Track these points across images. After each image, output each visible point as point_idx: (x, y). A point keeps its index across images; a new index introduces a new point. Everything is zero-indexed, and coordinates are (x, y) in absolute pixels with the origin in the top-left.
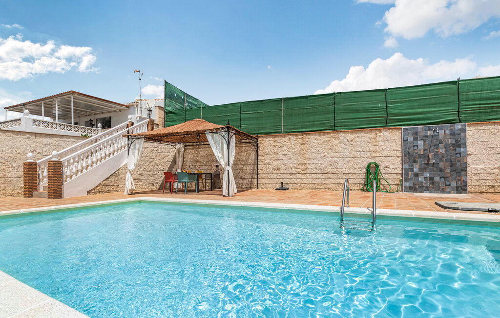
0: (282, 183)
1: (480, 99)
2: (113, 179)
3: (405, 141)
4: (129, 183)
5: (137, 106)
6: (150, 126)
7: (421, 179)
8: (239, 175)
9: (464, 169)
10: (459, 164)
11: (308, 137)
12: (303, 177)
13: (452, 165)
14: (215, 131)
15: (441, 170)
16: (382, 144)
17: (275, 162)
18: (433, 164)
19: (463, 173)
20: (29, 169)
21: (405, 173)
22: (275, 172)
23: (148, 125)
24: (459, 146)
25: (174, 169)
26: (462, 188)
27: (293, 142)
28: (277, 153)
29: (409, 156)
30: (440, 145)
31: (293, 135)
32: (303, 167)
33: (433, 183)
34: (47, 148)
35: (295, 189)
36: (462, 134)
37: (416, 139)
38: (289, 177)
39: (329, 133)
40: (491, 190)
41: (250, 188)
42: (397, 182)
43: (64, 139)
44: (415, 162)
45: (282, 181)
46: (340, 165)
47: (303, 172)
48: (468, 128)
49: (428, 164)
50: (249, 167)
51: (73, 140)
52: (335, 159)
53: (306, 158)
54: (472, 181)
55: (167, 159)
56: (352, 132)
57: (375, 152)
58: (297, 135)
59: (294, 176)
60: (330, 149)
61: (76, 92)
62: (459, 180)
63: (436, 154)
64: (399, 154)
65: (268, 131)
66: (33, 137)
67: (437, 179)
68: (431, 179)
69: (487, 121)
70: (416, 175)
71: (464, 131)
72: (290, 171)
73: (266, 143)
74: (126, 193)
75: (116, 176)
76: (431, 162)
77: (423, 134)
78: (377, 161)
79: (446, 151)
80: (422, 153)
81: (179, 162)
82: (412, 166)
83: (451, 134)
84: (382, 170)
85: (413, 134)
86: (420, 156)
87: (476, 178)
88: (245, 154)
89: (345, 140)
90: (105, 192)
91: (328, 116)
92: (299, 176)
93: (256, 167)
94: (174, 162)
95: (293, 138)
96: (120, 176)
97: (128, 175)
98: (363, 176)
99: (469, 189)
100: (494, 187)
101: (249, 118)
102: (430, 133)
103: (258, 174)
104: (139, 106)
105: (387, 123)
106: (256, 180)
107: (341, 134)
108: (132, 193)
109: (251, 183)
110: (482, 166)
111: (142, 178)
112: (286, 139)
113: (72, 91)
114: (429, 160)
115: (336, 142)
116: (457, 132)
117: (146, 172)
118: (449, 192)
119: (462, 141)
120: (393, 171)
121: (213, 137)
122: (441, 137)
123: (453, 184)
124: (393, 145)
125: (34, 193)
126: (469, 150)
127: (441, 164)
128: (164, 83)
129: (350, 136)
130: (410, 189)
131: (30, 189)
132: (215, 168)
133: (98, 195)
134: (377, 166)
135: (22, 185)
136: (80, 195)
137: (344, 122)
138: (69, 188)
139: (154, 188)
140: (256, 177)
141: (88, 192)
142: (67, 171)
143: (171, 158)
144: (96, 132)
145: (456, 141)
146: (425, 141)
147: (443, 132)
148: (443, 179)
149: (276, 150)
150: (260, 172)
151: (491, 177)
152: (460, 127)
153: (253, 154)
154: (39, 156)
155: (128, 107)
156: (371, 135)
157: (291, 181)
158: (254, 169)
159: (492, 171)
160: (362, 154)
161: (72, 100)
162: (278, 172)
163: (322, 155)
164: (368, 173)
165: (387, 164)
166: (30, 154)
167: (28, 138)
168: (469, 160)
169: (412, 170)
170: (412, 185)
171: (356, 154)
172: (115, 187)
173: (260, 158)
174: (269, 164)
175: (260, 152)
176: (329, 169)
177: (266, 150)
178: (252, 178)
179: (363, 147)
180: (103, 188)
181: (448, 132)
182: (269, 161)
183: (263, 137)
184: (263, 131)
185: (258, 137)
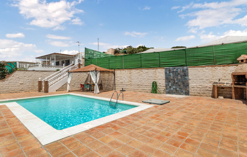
0: (123, 88)
1: (194, 57)
3: (166, 73)
4: (68, 88)
6: (79, 65)
7: (172, 89)
8: (109, 85)
9: (188, 86)
10: (186, 83)
11: (132, 70)
12: (130, 86)
13: (183, 84)
14: (92, 71)
15: (179, 86)
16: (158, 74)
17: (121, 80)
18: (176, 83)
19: (187, 87)
20: (40, 83)
21: (166, 86)
22: (121, 84)
23: (78, 65)
24: (186, 76)
25: (87, 81)
26: (187, 93)
27: (127, 72)
28: (121, 77)
29: (167, 79)
30: (179, 75)
31: (127, 70)
32: (130, 82)
33: (176, 90)
34: (45, 75)
35: (128, 91)
36: (187, 71)
37: (170, 72)
38: (126, 86)
39: (139, 69)
40: (199, 95)
42: (164, 90)
43: (50, 72)
44: (170, 82)
46: (143, 82)
47: (131, 84)
48: (189, 69)
49: (174, 83)
50: (112, 82)
51: (53, 72)
52: (142, 80)
53: (131, 79)
54: (191, 90)
55: (84, 78)
56: (147, 69)
57: (155, 77)
58: (128, 70)
59: (127, 86)
60: (140, 75)
62: (186, 90)
63: (177, 79)
64: (164, 79)
65: (119, 68)
66: (41, 72)
67: (178, 89)
68: (176, 89)
69: (197, 66)
70: (170, 87)
71: (187, 69)
72: (126, 84)
73: (118, 72)
74: (67, 91)
76: (175, 82)
77: (172, 70)
78: (156, 81)
79: (181, 78)
80: (172, 78)
81: (89, 79)
82: (169, 83)
83: (183, 71)
84: (158, 84)
85: (169, 70)
86: (171, 80)
87: (193, 89)
88: (111, 77)
89: (145, 72)
90: (62, 90)
91: (139, 62)
92: (129, 86)
94: (87, 79)
95: (127, 71)
97: (68, 85)
98: (151, 87)
99: (190, 94)
100: (200, 93)
102: (175, 70)
103: (115, 84)
105: (160, 66)
107: (143, 70)
108: (69, 91)
109: (113, 88)
110: (195, 84)
111: (75, 85)
112: (125, 71)
113: (55, 53)
114: (175, 81)
115: (142, 73)
116: (185, 70)
117: (77, 83)
118: (183, 95)
119: (187, 74)
120: (162, 85)
121: (92, 73)
122: (179, 72)
123: (184, 91)
124: (162, 74)
125: (41, 90)
126: (190, 77)
127: (179, 83)
129: (147, 71)
130: (168, 93)
132: (101, 82)
134: (156, 83)
135: (38, 88)
136: (54, 92)
137: (145, 65)
138: (50, 89)
141: (56, 91)
142: (50, 84)
143: (86, 78)
144: (62, 67)
145: (185, 74)
146: (173, 74)
147: (180, 69)
148: (180, 89)
149: (121, 75)
150: (116, 84)
151: (199, 89)
152: (186, 68)
153: (114, 76)
154: (43, 78)
155: (75, 56)
156: (154, 70)
157: (127, 88)
158: (114, 83)
159: (199, 87)
160: (151, 78)
162: (122, 84)
163: (137, 78)
164: (153, 86)
165: (160, 82)
166: (40, 78)
167: (40, 72)
168: (190, 82)
169: (169, 85)
170: (169, 91)
171: (149, 78)
172: (66, 89)
173: (116, 78)
175: (116, 76)
176: (139, 84)
177: (118, 75)
178: (113, 86)
179: (151, 75)
180: (61, 89)
181: (181, 70)
182: (119, 80)
183: (116, 70)
184: (117, 68)
185: (115, 70)
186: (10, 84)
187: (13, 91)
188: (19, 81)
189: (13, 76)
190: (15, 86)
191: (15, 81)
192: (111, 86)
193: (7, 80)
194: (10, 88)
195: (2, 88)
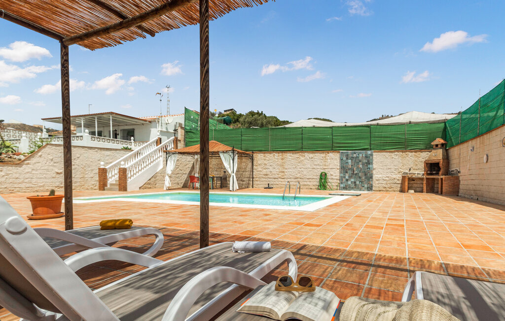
0: (269, 184)
1: (381, 137)
2: (153, 179)
3: (341, 160)
4: (167, 183)
5: (158, 121)
6: (175, 142)
7: (349, 183)
8: (240, 179)
9: (372, 178)
10: (369, 174)
11: (286, 154)
12: (282, 180)
13: (365, 175)
15: (360, 178)
16: (329, 161)
17: (265, 170)
18: (356, 174)
19: (371, 179)
20: (103, 173)
21: (341, 179)
22: (264, 177)
23: (173, 141)
24: (369, 164)
25: (193, 173)
26: (370, 188)
27: (276, 157)
28: (265, 164)
29: (344, 169)
30: (360, 163)
31: (276, 153)
32: (283, 174)
33: (355, 185)
34: (108, 158)
35: (277, 188)
36: (371, 157)
37: (347, 159)
38: (274, 180)
39: (299, 153)
40: (385, 189)
41: (248, 187)
42: (337, 184)
43: (117, 152)
44: (347, 172)
45: (268, 182)
46: (305, 173)
47: (283, 177)
48: (374, 154)
49: (353, 174)
50: (247, 173)
52: (302, 169)
53: (284, 168)
54: (375, 184)
55: (188, 166)
56: (312, 153)
57: (325, 166)
58: (279, 153)
59: (276, 180)
60: (299, 163)
61: (114, 113)
62: (369, 183)
63: (358, 168)
64: (339, 168)
65: (260, 149)
67: (358, 183)
68: (355, 182)
69: (384, 150)
70: (347, 180)
71: (372, 155)
72: (274, 176)
73: (259, 157)
74: (165, 189)
75: (155, 178)
76: (355, 173)
77: (351, 156)
78: (326, 171)
79: (363, 167)
80: (350, 167)
81: (196, 167)
82: (345, 175)
83: (365, 157)
84: (329, 176)
85: (346, 155)
86: (349, 169)
87: (377, 182)
88: (244, 164)
89: (308, 158)
90: (149, 188)
91: (298, 141)
92: (280, 179)
93: (252, 173)
94: (193, 168)
95: (276, 155)
96: (157, 178)
97: (167, 178)
98: (318, 180)
99: (373, 189)
100: (385, 187)
101: (248, 140)
102: (355, 155)
103: (253, 178)
104: (160, 122)
105: (333, 148)
106: (252, 182)
107: (306, 154)
108: (169, 189)
109: (249, 184)
110: (381, 176)
112: (272, 155)
113: (111, 112)
114: (354, 171)
115: (302, 158)
116: (368, 156)
117: (174, 175)
118: (364, 191)
119: (371, 161)
120: (335, 178)
121: (224, 156)
122: (360, 158)
123: (366, 186)
124: (335, 161)
125: (106, 187)
126: (375, 166)
127: (360, 174)
128: (184, 109)
129: (311, 155)
130: (343, 188)
131: (103, 185)
132: (223, 173)
133: (145, 190)
134: (326, 174)
136: (136, 190)
137: (309, 146)
138: (130, 185)
139: (179, 186)
140: (252, 180)
141: (140, 188)
142: (128, 174)
143: (190, 165)
144: (130, 144)
145: (368, 161)
146: (352, 160)
147: (361, 155)
148: (360, 183)
149: (266, 162)
150: (254, 176)
151: (385, 182)
152: (370, 153)
153: (250, 164)
155: (150, 122)
156: (323, 155)
157: (275, 183)
158: (250, 175)
159: (385, 179)
160: (318, 167)
161: (111, 118)
162: (266, 177)
163: (294, 166)
164: (321, 179)
165: (332, 173)
166: (102, 163)
168: (374, 172)
169: (345, 177)
170: (344, 186)
171: (315, 167)
173: (254, 167)
174: (260, 171)
175: (255, 163)
176: (298, 176)
177: (259, 162)
178: (249, 180)
179: (318, 162)
181: (364, 156)
182: (261, 169)
183: (256, 153)
184: (257, 149)
185: (253, 153)
186: (34, 172)
187: (41, 188)
188: (55, 166)
189: (40, 156)
190: (45, 178)
191: (46, 168)
192: (244, 181)
193: (28, 164)
194: (34, 180)
195: (18, 181)
